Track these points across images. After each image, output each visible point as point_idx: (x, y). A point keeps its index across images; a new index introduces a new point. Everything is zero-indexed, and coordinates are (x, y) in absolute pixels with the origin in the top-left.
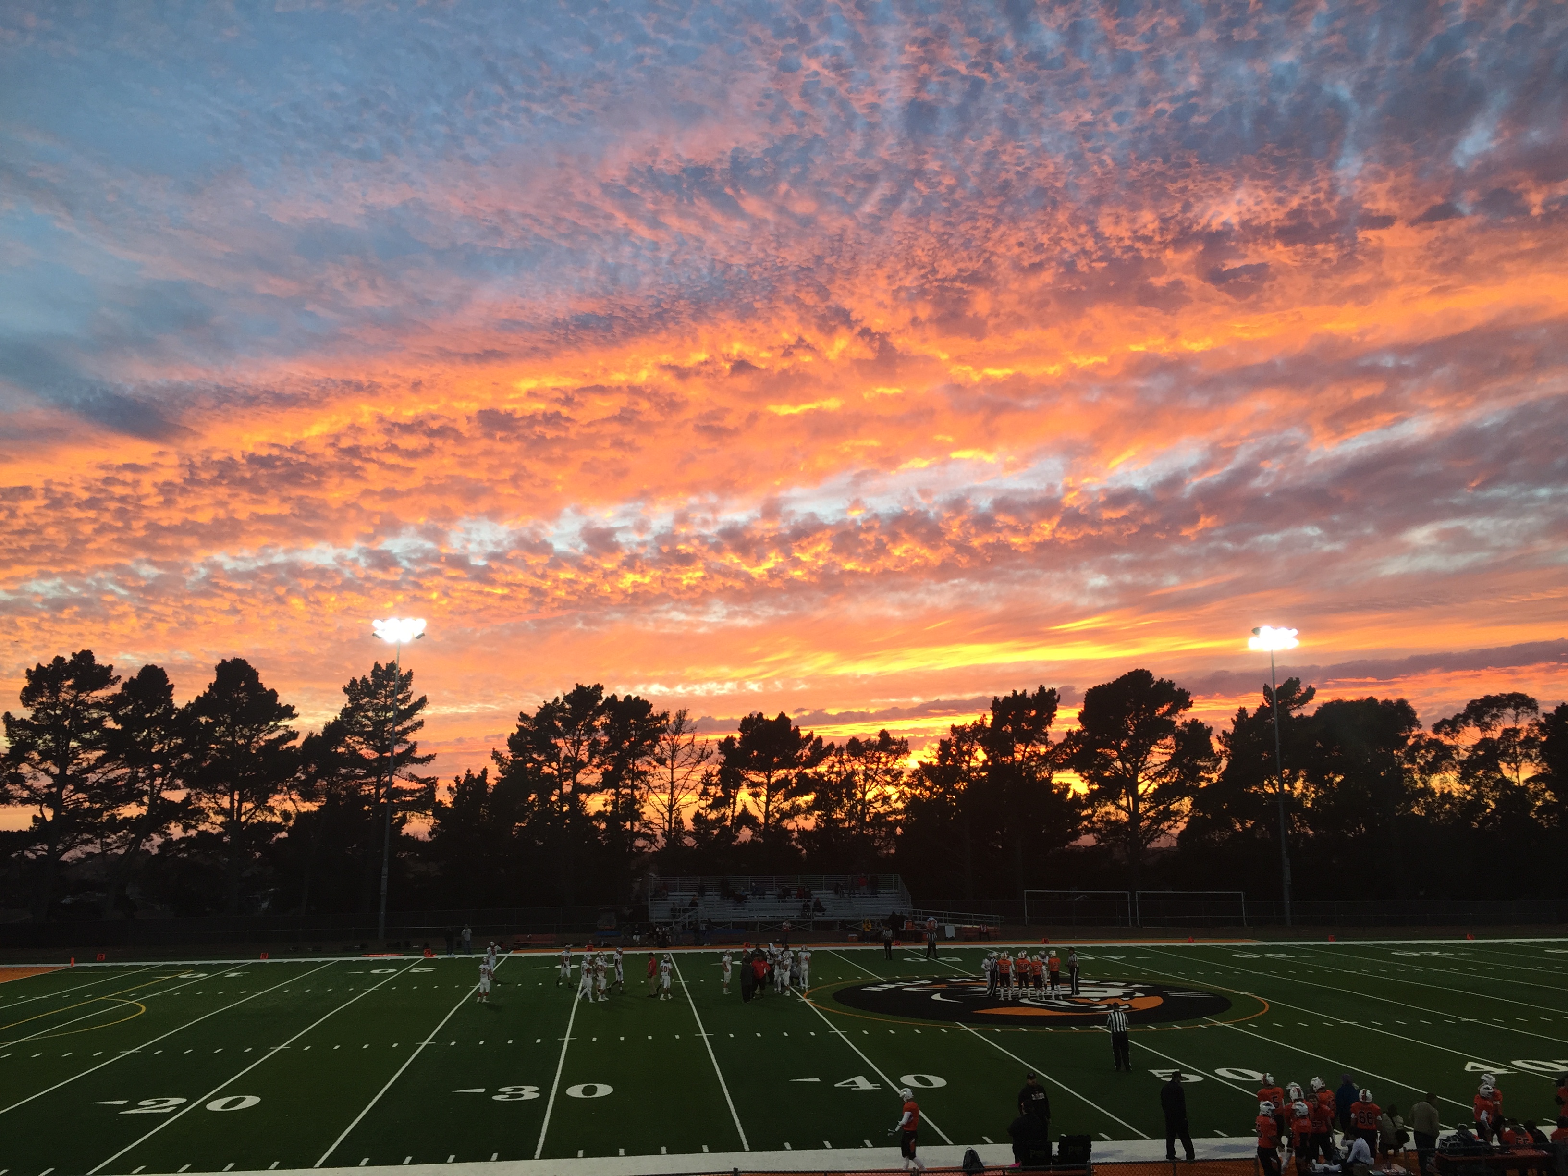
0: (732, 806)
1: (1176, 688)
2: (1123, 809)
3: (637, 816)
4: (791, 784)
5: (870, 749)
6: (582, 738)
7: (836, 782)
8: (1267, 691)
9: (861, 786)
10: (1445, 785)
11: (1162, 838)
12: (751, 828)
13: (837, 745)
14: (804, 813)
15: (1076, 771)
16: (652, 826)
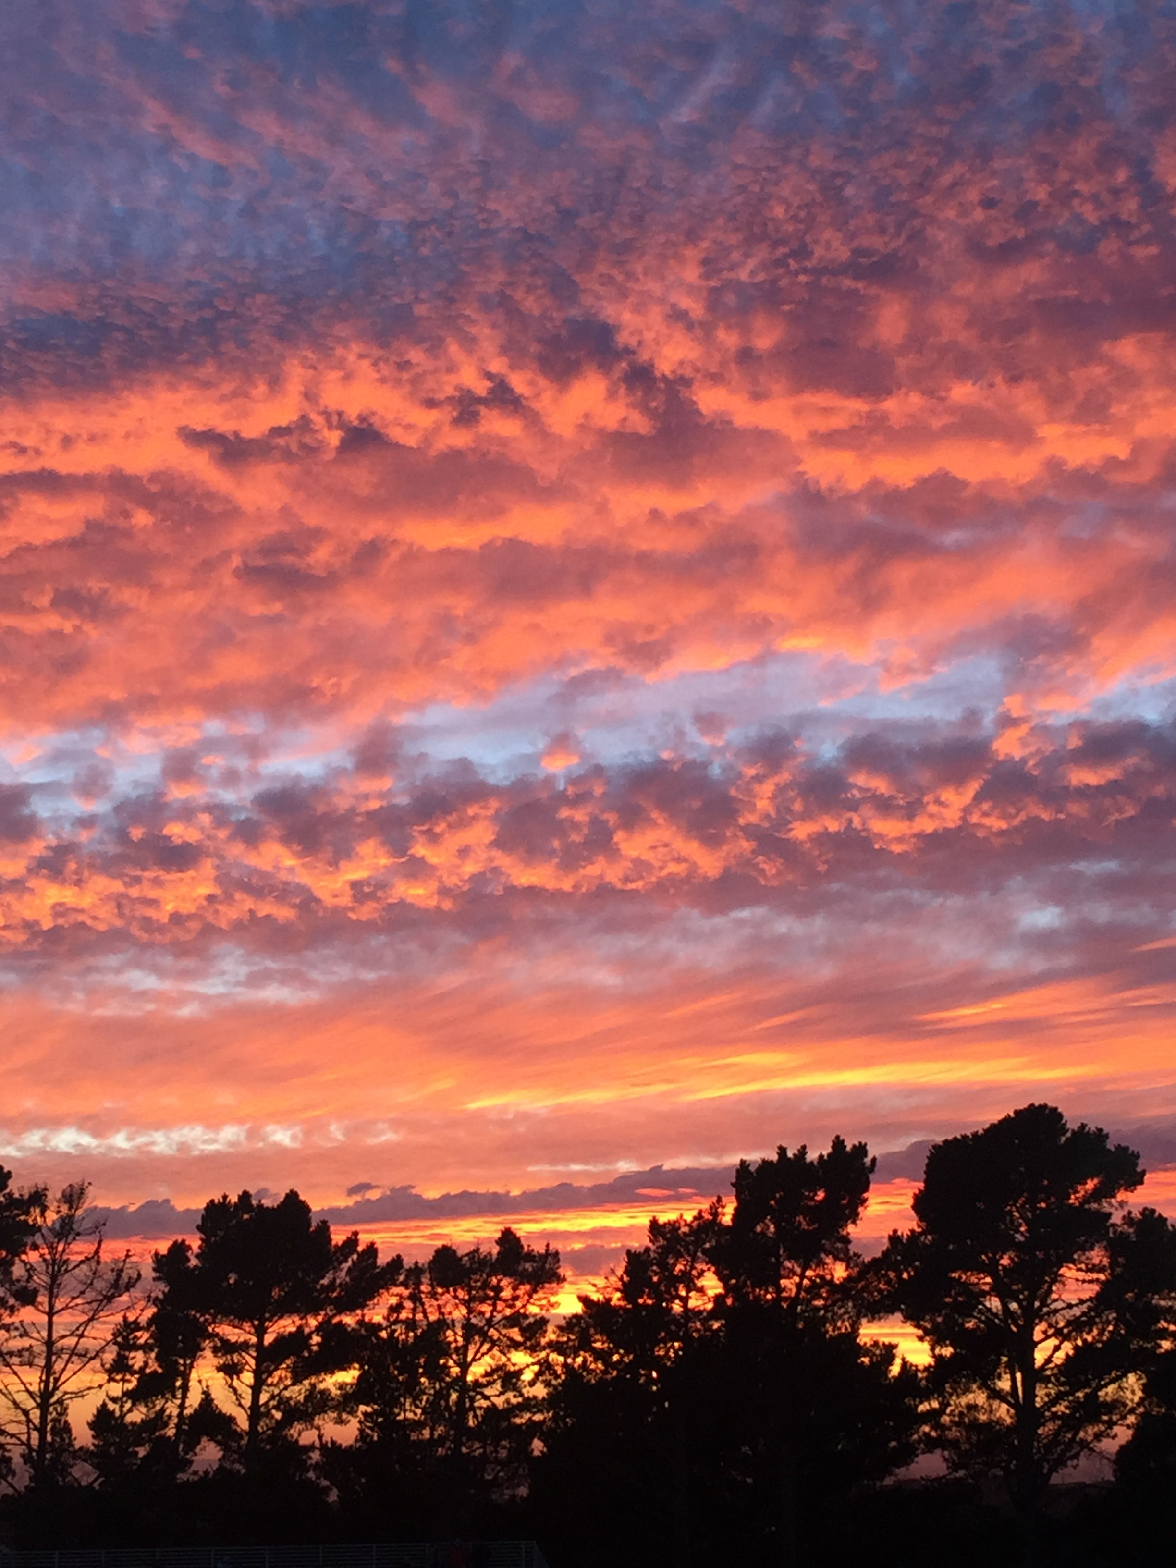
0: (179, 1394)
1: (1110, 1145)
2: (1003, 1399)
4: (308, 1347)
5: (479, 1270)
7: (405, 1342)
9: (457, 1349)
11: (1083, 1460)
12: (218, 1443)
13: (408, 1263)
14: (335, 1408)
15: (907, 1318)
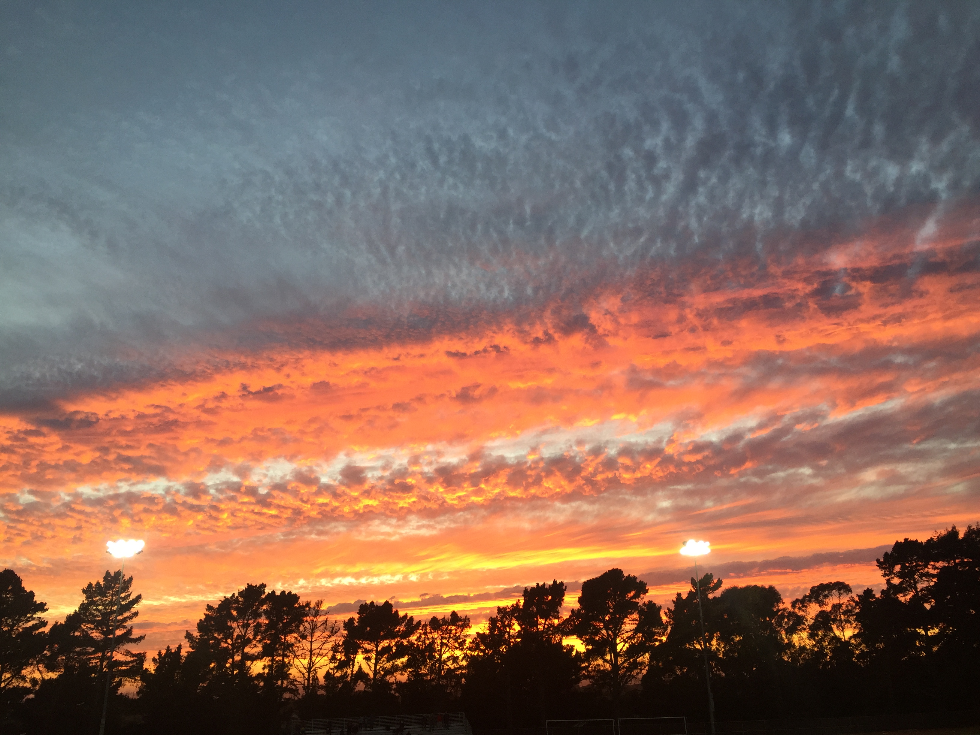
0: (351, 667)
1: (638, 581)
2: (608, 662)
3: (286, 676)
4: (392, 651)
5: (445, 625)
6: (250, 622)
7: (422, 648)
8: (693, 582)
9: (438, 650)
10: (801, 641)
11: (633, 681)
12: (364, 682)
13: (423, 622)
14: (400, 670)
15: (578, 637)
16: (295, 683)
